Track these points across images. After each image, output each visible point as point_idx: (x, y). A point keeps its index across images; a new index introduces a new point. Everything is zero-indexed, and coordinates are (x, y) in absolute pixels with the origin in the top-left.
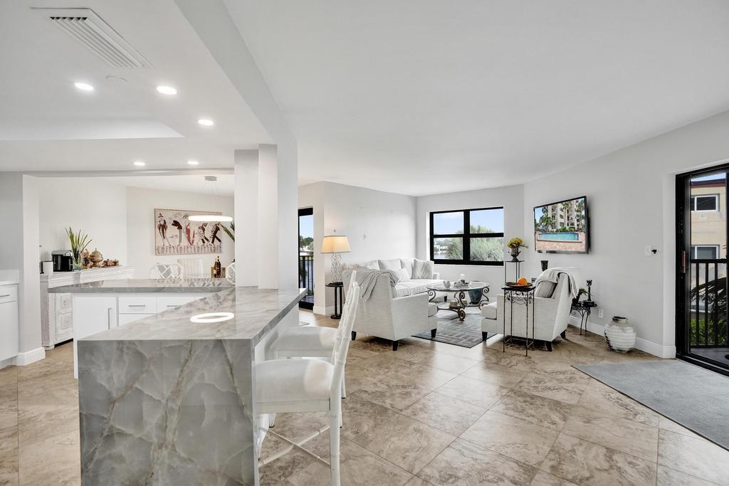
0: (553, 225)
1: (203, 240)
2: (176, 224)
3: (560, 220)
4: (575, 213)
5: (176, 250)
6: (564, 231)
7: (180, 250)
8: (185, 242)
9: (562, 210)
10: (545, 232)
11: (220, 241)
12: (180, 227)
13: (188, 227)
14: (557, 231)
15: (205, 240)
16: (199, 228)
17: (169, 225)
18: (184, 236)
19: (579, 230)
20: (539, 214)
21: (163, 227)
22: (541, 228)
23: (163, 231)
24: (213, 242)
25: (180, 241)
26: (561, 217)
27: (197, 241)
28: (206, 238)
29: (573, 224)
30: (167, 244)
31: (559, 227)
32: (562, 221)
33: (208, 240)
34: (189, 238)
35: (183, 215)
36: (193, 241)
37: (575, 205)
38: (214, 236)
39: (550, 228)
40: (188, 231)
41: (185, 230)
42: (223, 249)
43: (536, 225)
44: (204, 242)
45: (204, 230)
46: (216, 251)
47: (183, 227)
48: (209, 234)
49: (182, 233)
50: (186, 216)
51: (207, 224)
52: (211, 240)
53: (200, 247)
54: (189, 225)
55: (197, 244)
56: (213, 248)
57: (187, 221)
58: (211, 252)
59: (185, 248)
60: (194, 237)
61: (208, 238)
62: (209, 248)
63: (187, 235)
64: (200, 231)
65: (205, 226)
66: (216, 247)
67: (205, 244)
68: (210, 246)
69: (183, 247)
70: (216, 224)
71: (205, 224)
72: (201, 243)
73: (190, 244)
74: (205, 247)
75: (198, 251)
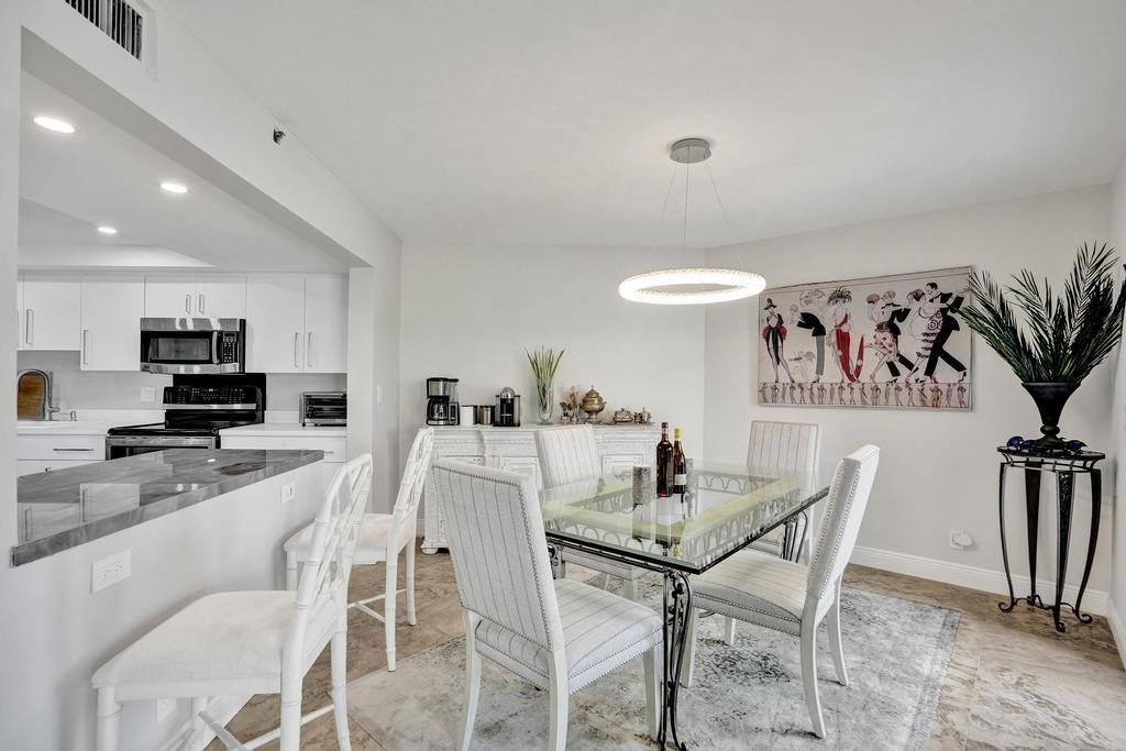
1: (891, 366)
2: (810, 322)
5: (807, 393)
7: (817, 395)
8: (833, 372)
11: (958, 366)
12: (819, 331)
13: (844, 329)
15: (900, 366)
16: (880, 327)
17: (791, 327)
18: (831, 355)
21: (775, 334)
23: (775, 343)
24: (930, 371)
25: (820, 370)
27: (873, 367)
28: (904, 361)
30: (784, 378)
33: (909, 365)
34: (846, 366)
35: (828, 293)
36: (859, 368)
38: (937, 352)
40: (843, 340)
41: (834, 339)
42: (974, 395)
44: (895, 372)
45: (895, 332)
46: (943, 399)
47: (829, 327)
49: (826, 347)
50: (840, 296)
51: (907, 311)
52: (923, 364)
53: (882, 387)
54: (845, 321)
55: (872, 377)
56: (928, 393)
57: (840, 309)
58: (924, 404)
59: (832, 389)
60: (861, 356)
61: (913, 359)
62: (916, 393)
63: (840, 353)
64: (881, 335)
65: (901, 320)
66: (944, 388)
67: (901, 380)
68: (919, 385)
69: (828, 387)
70: (943, 311)
71: (902, 315)
72: (884, 375)
73: (850, 377)
74: (898, 389)
75: (874, 398)
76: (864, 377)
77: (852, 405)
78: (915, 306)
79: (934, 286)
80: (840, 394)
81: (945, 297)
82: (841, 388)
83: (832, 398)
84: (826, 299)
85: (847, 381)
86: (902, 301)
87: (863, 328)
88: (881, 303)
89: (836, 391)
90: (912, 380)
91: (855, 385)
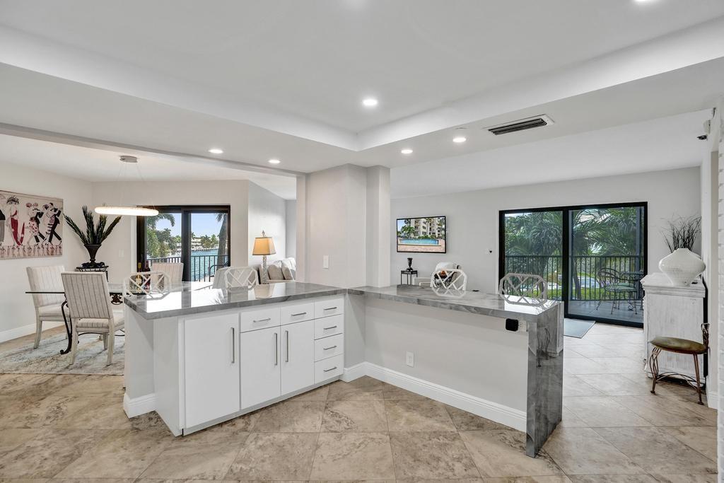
0: (415, 233)
1: (36, 237)
3: (422, 230)
4: (437, 226)
6: (426, 238)
7: (1, 253)
9: (425, 223)
10: (406, 238)
11: (59, 239)
13: (15, 218)
14: (419, 238)
15: (38, 237)
16: (31, 219)
18: (8, 230)
19: (439, 237)
20: (402, 224)
22: (402, 235)
24: (50, 241)
26: (424, 227)
27: (28, 237)
28: (41, 235)
29: (434, 233)
31: (422, 235)
32: (425, 231)
33: (43, 237)
34: (16, 237)
35: (7, 197)
36: (22, 238)
37: (437, 221)
38: (53, 233)
39: (412, 236)
40: (14, 224)
41: (10, 223)
42: (64, 250)
43: (398, 232)
44: (38, 241)
45: (38, 222)
46: (55, 253)
47: (7, 216)
48: (44, 228)
49: (5, 226)
50: (13, 200)
51: (43, 213)
52: (48, 237)
53: (33, 248)
54: (16, 214)
55: (28, 243)
56: (50, 250)
57: (13, 207)
58: (48, 254)
59: (9, 249)
60: (23, 233)
61: (44, 235)
62: (45, 249)
63: (13, 230)
64: (32, 223)
65: (40, 217)
66: (55, 247)
67: (40, 244)
68: (46, 246)
69: (6, 249)
70: (55, 215)
71: (40, 214)
72: (33, 241)
73: (18, 243)
74: (39, 248)
75: (29, 253)
76: (24, 243)
77: (19, 257)
78: (45, 212)
79: (52, 204)
80: (13, 252)
81: (56, 210)
82: (13, 248)
83: (8, 254)
84: (6, 200)
85: (16, 244)
86: (41, 209)
87: (24, 218)
88: (32, 208)
89: (11, 250)
90: (44, 244)
91: (20, 247)
